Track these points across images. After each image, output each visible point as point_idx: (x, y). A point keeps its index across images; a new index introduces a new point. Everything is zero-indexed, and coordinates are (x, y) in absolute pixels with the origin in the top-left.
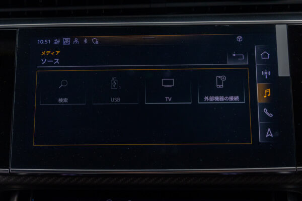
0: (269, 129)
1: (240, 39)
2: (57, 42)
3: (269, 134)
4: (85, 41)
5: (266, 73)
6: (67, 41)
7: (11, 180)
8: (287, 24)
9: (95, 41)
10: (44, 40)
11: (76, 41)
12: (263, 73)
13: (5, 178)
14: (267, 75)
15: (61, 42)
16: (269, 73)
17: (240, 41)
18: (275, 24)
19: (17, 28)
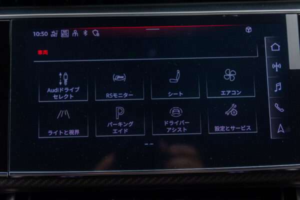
0: (280, 125)
1: (249, 29)
2: (54, 34)
3: (281, 130)
4: (85, 33)
5: (277, 66)
6: (65, 33)
7: (9, 183)
8: (298, 14)
9: (95, 33)
10: (40, 32)
11: (75, 33)
12: (274, 66)
13: (4, 181)
14: (278, 68)
15: (59, 34)
16: (280, 66)
17: (249, 32)
18: (286, 14)
19: (10, 19)
